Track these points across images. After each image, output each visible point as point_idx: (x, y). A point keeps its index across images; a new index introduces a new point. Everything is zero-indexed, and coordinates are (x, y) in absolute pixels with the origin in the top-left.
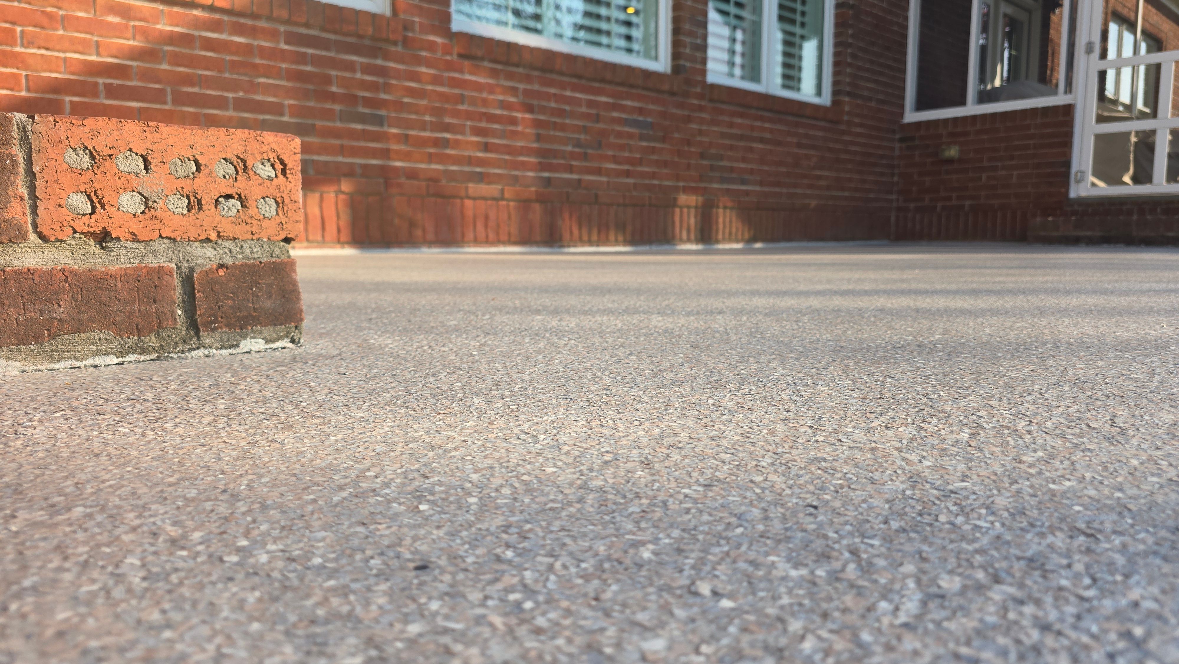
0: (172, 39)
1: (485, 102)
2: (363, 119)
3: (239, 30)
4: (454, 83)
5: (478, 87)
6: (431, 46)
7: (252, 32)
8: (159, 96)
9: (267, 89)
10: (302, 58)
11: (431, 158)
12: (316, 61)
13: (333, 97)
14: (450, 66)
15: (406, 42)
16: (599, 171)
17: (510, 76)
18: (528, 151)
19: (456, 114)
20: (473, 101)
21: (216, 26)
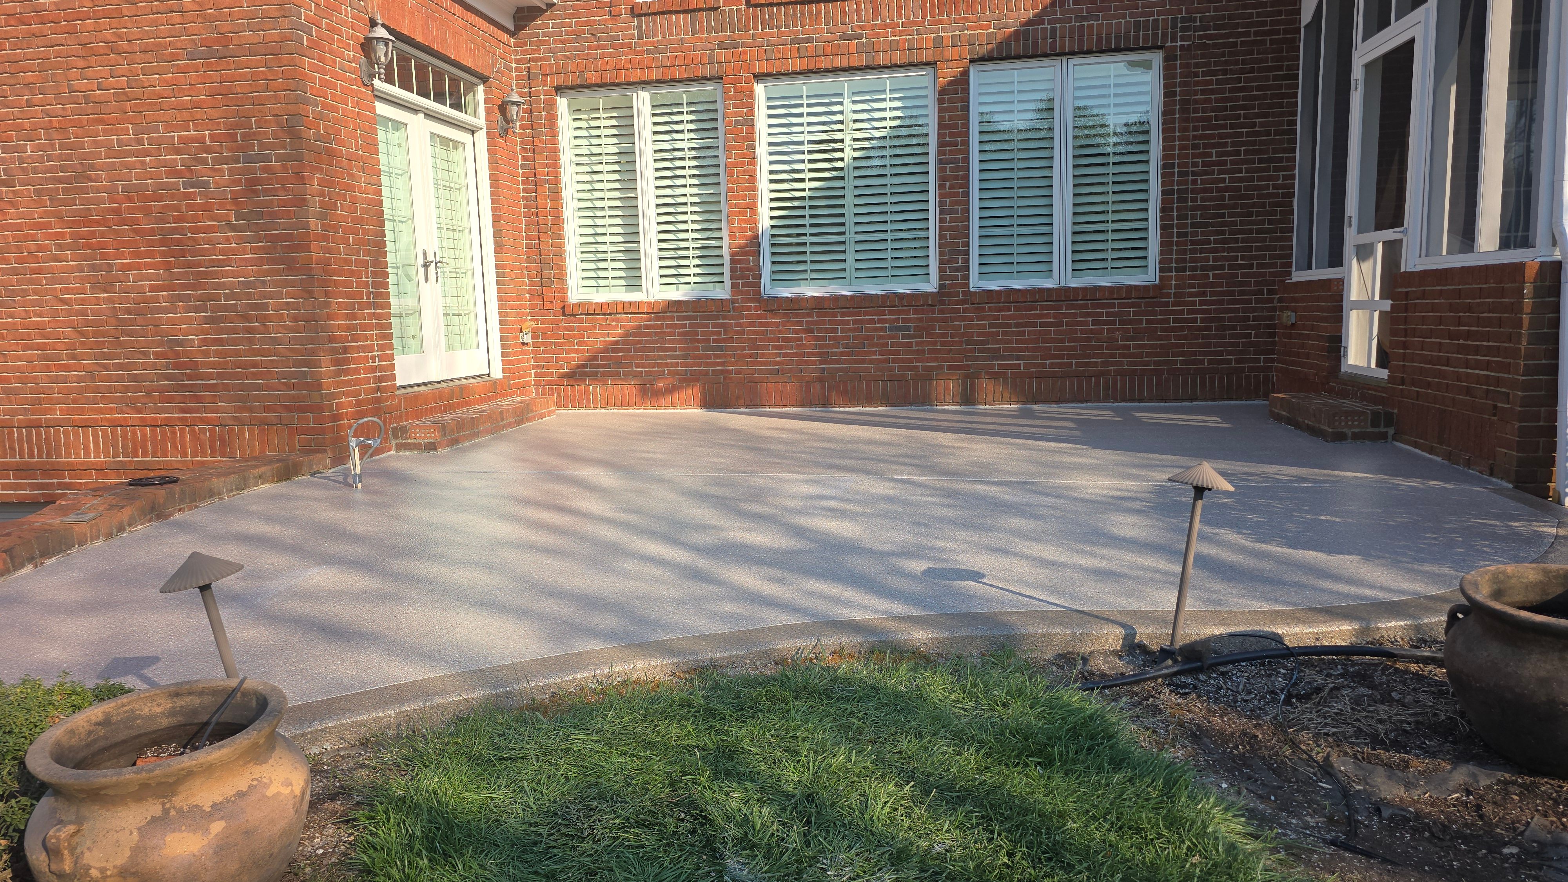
0: (633, 328)
1: (780, 332)
2: (712, 349)
3: (657, 319)
4: (761, 324)
5: (777, 324)
6: (748, 309)
7: (664, 319)
8: (629, 350)
9: (670, 341)
10: (685, 326)
11: (748, 364)
12: (691, 326)
13: (698, 341)
14: (759, 317)
15: (734, 309)
16: (863, 361)
17: (796, 316)
18: (810, 354)
19: (761, 340)
20: (773, 332)
21: (650, 320)
